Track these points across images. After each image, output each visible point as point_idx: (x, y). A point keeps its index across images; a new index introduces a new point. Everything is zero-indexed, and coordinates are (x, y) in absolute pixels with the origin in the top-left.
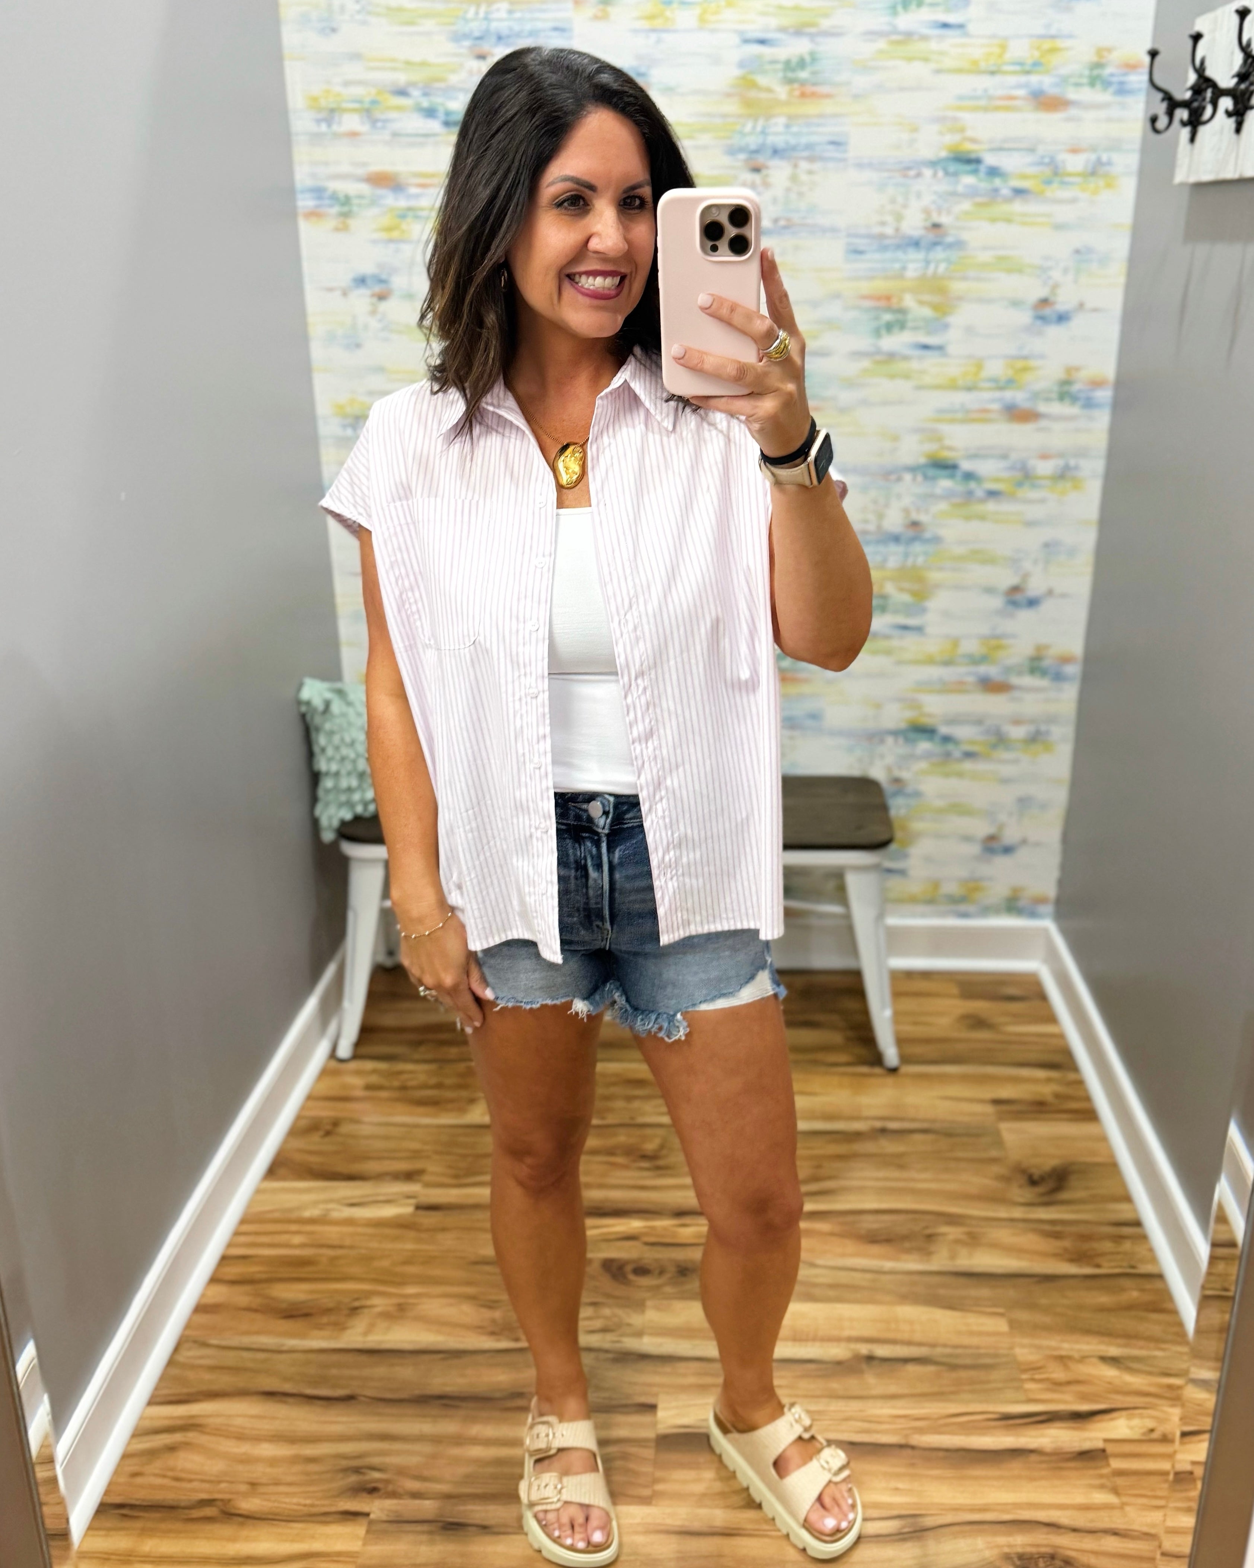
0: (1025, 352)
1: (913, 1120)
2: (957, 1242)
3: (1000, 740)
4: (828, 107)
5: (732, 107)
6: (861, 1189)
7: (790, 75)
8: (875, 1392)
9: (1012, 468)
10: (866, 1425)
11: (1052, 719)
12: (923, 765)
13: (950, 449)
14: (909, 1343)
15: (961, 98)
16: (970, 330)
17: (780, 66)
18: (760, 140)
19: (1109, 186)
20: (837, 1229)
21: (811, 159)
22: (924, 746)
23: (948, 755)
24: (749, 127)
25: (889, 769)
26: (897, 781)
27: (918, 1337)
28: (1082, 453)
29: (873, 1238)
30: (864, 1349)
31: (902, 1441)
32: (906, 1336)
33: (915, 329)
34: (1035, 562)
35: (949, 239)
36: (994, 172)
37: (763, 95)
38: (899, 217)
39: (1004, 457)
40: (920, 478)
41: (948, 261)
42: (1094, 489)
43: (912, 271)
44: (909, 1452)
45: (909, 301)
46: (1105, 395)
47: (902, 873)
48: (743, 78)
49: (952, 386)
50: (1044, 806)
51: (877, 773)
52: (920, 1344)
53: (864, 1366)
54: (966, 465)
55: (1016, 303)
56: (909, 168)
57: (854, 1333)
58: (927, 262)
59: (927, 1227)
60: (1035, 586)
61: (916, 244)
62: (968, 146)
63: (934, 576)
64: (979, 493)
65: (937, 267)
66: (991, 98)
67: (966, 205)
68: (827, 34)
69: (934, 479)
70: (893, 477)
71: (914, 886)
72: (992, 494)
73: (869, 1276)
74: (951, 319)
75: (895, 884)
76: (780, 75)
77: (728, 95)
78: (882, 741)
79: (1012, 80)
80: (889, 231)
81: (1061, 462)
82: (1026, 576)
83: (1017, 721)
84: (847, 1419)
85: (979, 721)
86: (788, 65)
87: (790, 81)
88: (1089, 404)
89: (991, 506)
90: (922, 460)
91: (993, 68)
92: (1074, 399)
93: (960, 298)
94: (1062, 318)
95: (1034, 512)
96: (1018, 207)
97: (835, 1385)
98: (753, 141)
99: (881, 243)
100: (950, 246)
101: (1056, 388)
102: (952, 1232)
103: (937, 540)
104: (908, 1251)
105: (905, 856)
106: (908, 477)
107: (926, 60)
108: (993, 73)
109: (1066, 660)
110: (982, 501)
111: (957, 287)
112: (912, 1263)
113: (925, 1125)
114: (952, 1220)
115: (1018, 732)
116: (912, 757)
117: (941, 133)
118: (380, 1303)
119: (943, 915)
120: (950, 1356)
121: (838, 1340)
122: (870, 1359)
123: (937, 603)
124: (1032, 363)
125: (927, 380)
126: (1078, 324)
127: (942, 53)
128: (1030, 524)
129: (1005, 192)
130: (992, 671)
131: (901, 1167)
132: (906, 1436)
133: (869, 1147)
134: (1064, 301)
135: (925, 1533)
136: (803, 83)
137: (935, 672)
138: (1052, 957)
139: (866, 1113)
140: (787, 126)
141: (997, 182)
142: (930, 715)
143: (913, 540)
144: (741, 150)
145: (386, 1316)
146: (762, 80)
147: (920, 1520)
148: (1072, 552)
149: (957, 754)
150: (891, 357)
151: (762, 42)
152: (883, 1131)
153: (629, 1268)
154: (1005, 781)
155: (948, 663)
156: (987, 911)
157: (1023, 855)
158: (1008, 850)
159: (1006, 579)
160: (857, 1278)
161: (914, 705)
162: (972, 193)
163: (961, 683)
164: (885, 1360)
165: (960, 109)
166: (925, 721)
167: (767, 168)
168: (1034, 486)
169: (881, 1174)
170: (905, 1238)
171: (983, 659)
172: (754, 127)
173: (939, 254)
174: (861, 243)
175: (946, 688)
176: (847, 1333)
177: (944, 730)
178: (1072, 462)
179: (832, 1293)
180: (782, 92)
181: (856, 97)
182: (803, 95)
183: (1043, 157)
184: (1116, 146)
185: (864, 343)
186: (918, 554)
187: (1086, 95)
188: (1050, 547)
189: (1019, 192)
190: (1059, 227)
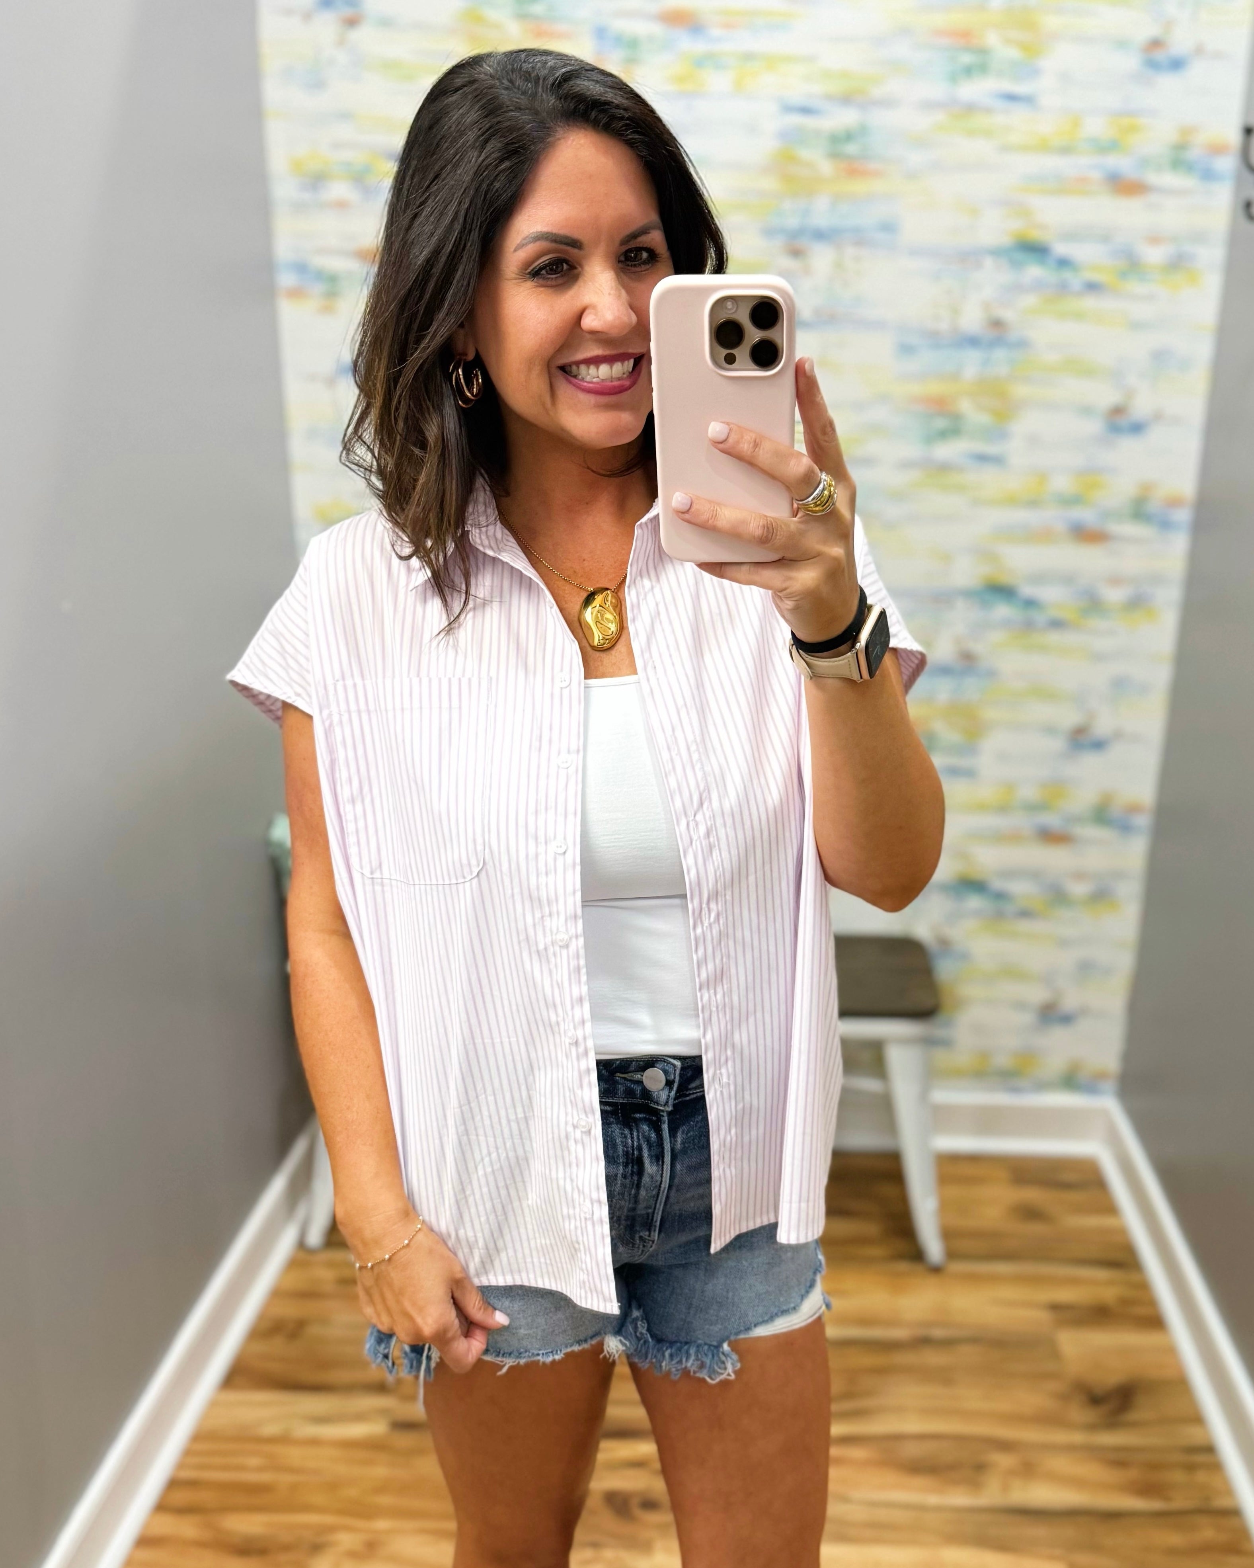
0: (1095, 466)
1: (959, 1327)
2: (1010, 1472)
3: (1059, 897)
4: (877, 186)
5: (769, 184)
7: (836, 149)
9: (1078, 594)
11: (1118, 875)
12: (972, 923)
13: (1008, 571)
15: (1029, 178)
16: (1033, 440)
17: (825, 139)
18: (800, 221)
19: (1192, 282)
20: (875, 1456)
21: (859, 244)
22: (974, 902)
23: (1000, 913)
24: (788, 207)
25: (936, 927)
26: (943, 941)
28: (1157, 580)
29: (916, 1468)
33: (972, 437)
34: (1103, 700)
35: (1012, 338)
36: (1064, 263)
37: (806, 172)
38: (956, 311)
39: (1070, 582)
40: (974, 604)
41: (1011, 362)
42: (1169, 620)
43: (969, 373)
45: (966, 406)
46: (1183, 516)
47: (947, 1042)
48: (783, 151)
49: (1012, 501)
50: (1106, 972)
51: (923, 930)
54: (1027, 590)
56: (968, 257)
58: (987, 363)
59: (973, 1456)
60: (1103, 726)
61: (973, 341)
62: (1035, 233)
63: (990, 714)
64: (1041, 622)
65: (997, 369)
66: (1062, 180)
67: (1030, 300)
68: (878, 103)
69: (990, 605)
70: (944, 602)
71: (961, 1058)
72: (1056, 624)
73: (910, 1513)
74: (1013, 427)
75: (941, 1057)
76: (825, 148)
77: (766, 170)
79: (1086, 160)
80: (944, 326)
81: (1133, 589)
82: (1092, 716)
83: (1080, 876)
85: (1036, 876)
86: (834, 138)
87: (835, 156)
88: (1165, 525)
89: (1054, 638)
90: (978, 584)
91: (1065, 147)
92: (1149, 519)
93: (1022, 404)
94: (1137, 428)
95: (1103, 644)
96: (1090, 303)
98: (792, 222)
99: (935, 340)
100: (1013, 345)
101: (1129, 507)
102: (1004, 1461)
103: (991, 674)
104: (955, 1482)
105: (953, 1025)
106: (961, 602)
107: (990, 135)
108: (1065, 152)
109: (1134, 809)
110: (1044, 631)
111: (1020, 391)
112: (960, 1498)
113: (974, 1334)
114: (1005, 1446)
115: (1079, 889)
116: (960, 914)
117: (1005, 218)
118: (346, 1540)
119: (992, 1090)
123: (991, 743)
124: (1102, 478)
125: (984, 495)
126: (1156, 435)
127: (1008, 128)
128: (1097, 657)
129: (1076, 286)
130: (1052, 820)
131: (947, 1382)
133: (910, 1359)
134: (1140, 409)
136: (851, 158)
137: (987, 820)
138: (1114, 1140)
139: (906, 1317)
140: (833, 206)
141: (1067, 275)
142: (981, 868)
143: (965, 673)
144: (780, 231)
145: (353, 1555)
146: (804, 154)
148: (1143, 689)
149: (1011, 912)
150: (944, 468)
151: (805, 111)
152: (928, 1340)
153: (635, 1502)
154: (1063, 943)
155: (1003, 809)
156: (1042, 1086)
157: (1084, 1025)
158: (1067, 1019)
159: (1069, 718)
160: (897, 1516)
161: (965, 856)
162: (1037, 287)
163: (1017, 833)
165: (1027, 191)
166: (977, 874)
167: (808, 252)
168: (1103, 615)
170: (951, 1467)
171: (1042, 807)
172: (794, 206)
173: (1000, 354)
174: (913, 340)
175: (1000, 838)
177: (997, 884)
178: (1145, 590)
179: (868, 1533)
180: (826, 167)
181: (910, 175)
182: (850, 172)
183: (1118, 247)
184: (1199, 237)
185: (912, 450)
186: (971, 688)
187: (1169, 179)
188: (1120, 685)
189: (1092, 287)
190: (1137, 326)
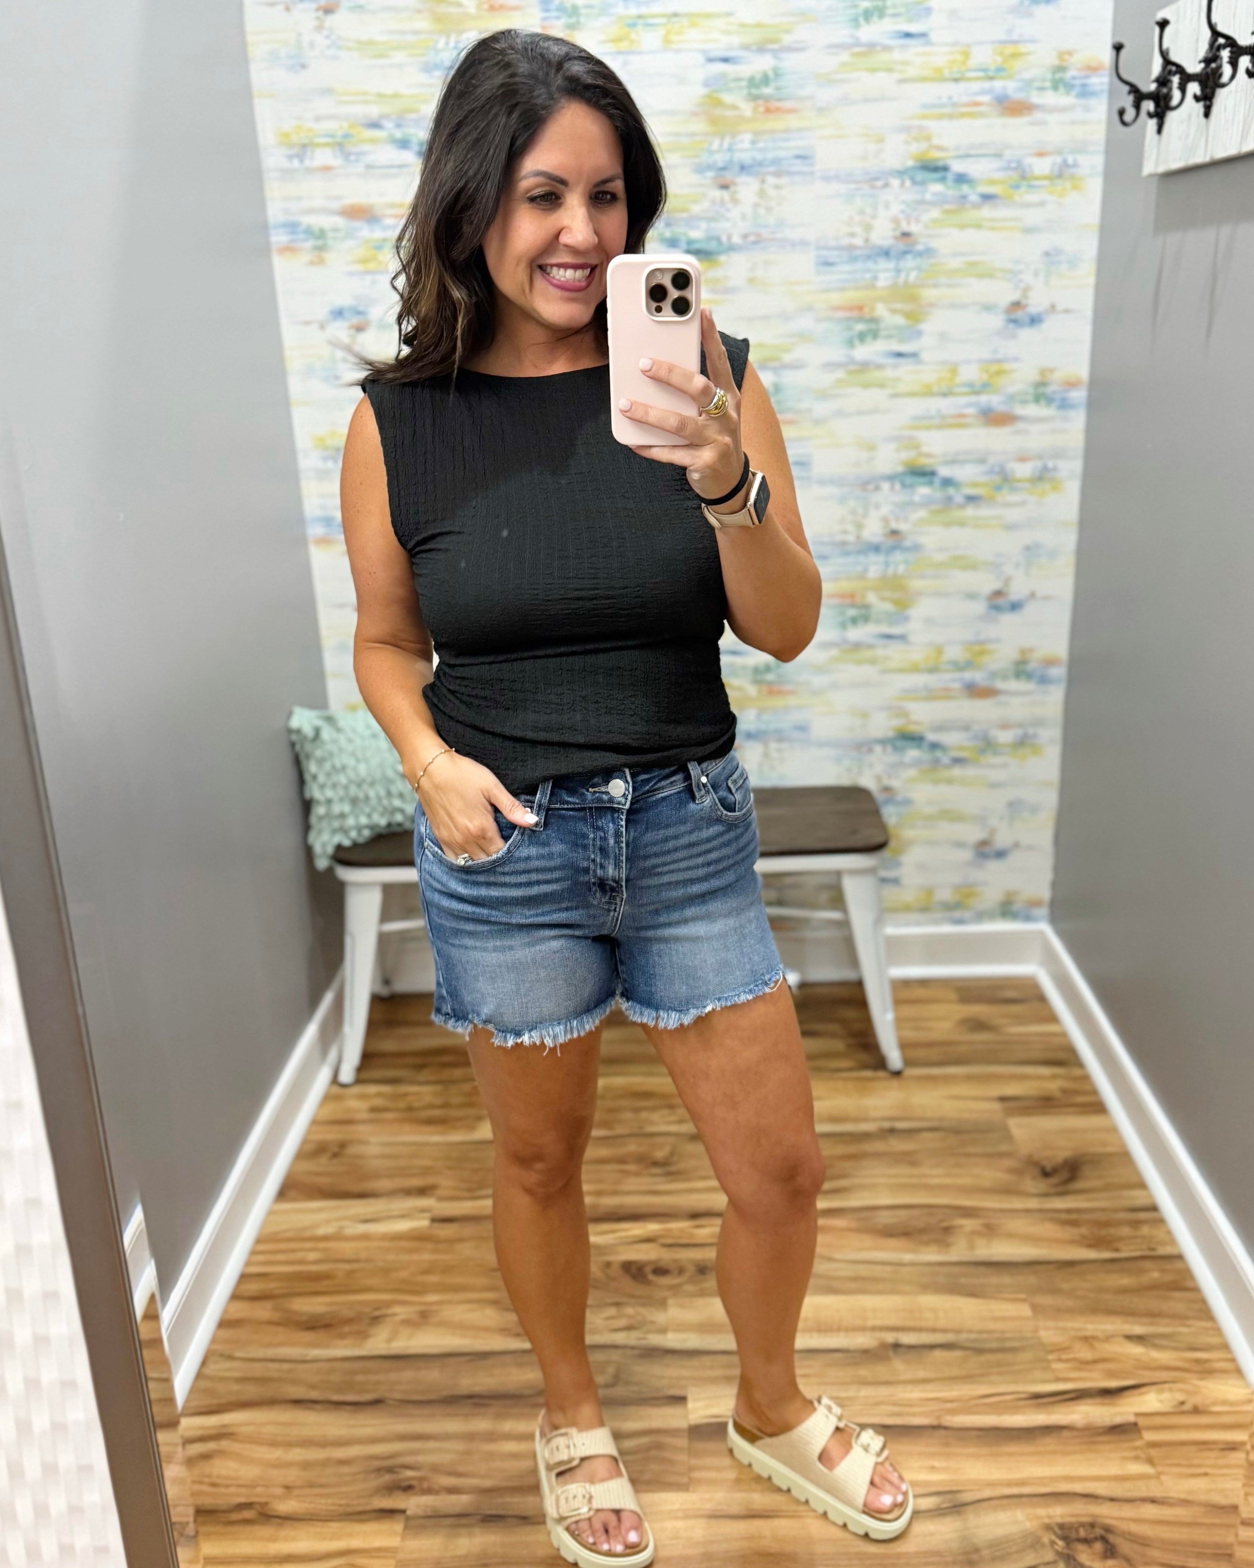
0: (1000, 356)
1: (922, 1119)
2: (974, 1233)
3: (988, 745)
4: (792, 121)
5: (699, 126)
6: (872, 1187)
7: (754, 91)
8: (904, 1377)
9: (991, 472)
10: (897, 1409)
11: (1039, 723)
12: (912, 772)
13: (928, 455)
14: (934, 1330)
15: (925, 106)
16: (943, 337)
17: (744, 83)
18: (727, 157)
19: (1075, 187)
20: (853, 1224)
21: (778, 174)
22: (913, 753)
23: (936, 762)
24: (716, 145)
25: (879, 778)
26: (887, 789)
27: (942, 1324)
28: (1060, 453)
29: (889, 1232)
30: (890, 1337)
31: (935, 1422)
32: (931, 1324)
33: (889, 337)
34: (1017, 565)
35: (920, 247)
36: (961, 179)
37: (729, 113)
38: (868, 228)
39: (982, 461)
40: (898, 486)
41: (919, 269)
42: (1073, 489)
43: (884, 280)
44: (943, 1432)
45: (881, 310)
46: (1079, 395)
47: (895, 881)
48: (709, 96)
49: (928, 392)
50: (1034, 809)
51: (867, 782)
52: (945, 1331)
53: (891, 1353)
54: (944, 472)
55: (988, 308)
56: (876, 179)
57: (878, 1323)
58: (898, 271)
59: (941, 1221)
60: (1018, 590)
61: (886, 253)
62: (935, 154)
63: (916, 584)
64: (959, 499)
65: (907, 275)
66: (955, 105)
67: (935, 213)
68: (790, 49)
69: (912, 486)
70: (871, 487)
71: (908, 894)
72: (971, 499)
73: (888, 1268)
74: (924, 326)
75: (890, 893)
76: (745, 92)
77: (694, 114)
78: (870, 750)
79: (976, 86)
80: (858, 241)
81: (1039, 464)
82: (1008, 581)
83: (1005, 726)
84: (878, 1404)
85: (966, 728)
86: (752, 82)
87: (754, 98)
88: (1065, 405)
89: (970, 511)
90: (900, 469)
91: (957, 76)
92: (1049, 400)
93: (932, 305)
94: (1035, 321)
95: (1014, 515)
96: (986, 212)
97: (864, 1372)
98: (720, 159)
99: (851, 254)
100: (920, 254)
101: (1031, 390)
102: (969, 1224)
103: (917, 548)
104: (927, 1243)
105: (898, 864)
106: (886, 486)
107: (889, 70)
108: (956, 80)
109: (1050, 662)
110: (961, 507)
111: (929, 294)
112: (931, 1255)
113: (934, 1124)
114: (968, 1212)
115: (1005, 737)
116: (902, 765)
117: (907, 142)
118: (402, 1312)
119: (936, 922)
120: (975, 1340)
121: (863, 1329)
122: (896, 1346)
123: (920, 610)
124: (1007, 366)
125: (902, 388)
126: (1050, 325)
127: (906, 63)
128: (1010, 527)
129: (974, 198)
130: (977, 676)
131: (913, 1164)
132: (938, 1418)
133: (879, 1146)
134: (1036, 303)
135: (964, 1508)
136: (767, 99)
137: (921, 680)
138: (1051, 960)
139: (873, 1114)
140: (753, 142)
141: (965, 189)
142: (917, 723)
143: (893, 548)
144: (709, 167)
145: (409, 1324)
146: (727, 98)
147: (958, 1495)
148: (1053, 554)
149: (946, 760)
150: (865, 366)
151: (726, 60)
152: (892, 1131)
153: (648, 1269)
154: (994, 785)
155: (932, 670)
156: (981, 916)
157: (1014, 859)
158: (1001, 854)
159: (988, 583)
160: (877, 1270)
161: (902, 713)
162: (939, 201)
163: (947, 690)
164: (911, 1347)
165: (925, 117)
166: (913, 728)
167: (735, 184)
168: (1013, 489)
169: (893, 1171)
170: (922, 1231)
171: (968, 665)
172: (721, 145)
173: (909, 262)
174: (832, 256)
175: (931, 695)
176: (870, 1323)
177: (931, 737)
178: (1050, 464)
179: (853, 1285)
180: (747, 109)
181: (821, 110)
182: (768, 111)
183: (1010, 162)
184: (1081, 148)
185: (838, 354)
186: (899, 563)
187: (1050, 98)
188: (1031, 550)
189: (987, 198)
190: (1029, 231)
